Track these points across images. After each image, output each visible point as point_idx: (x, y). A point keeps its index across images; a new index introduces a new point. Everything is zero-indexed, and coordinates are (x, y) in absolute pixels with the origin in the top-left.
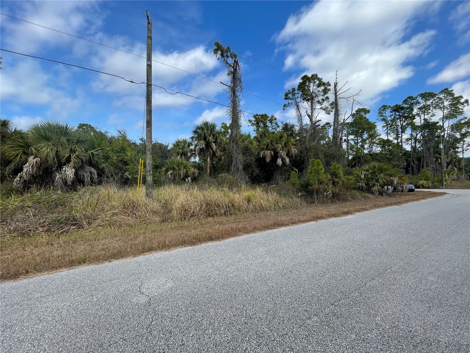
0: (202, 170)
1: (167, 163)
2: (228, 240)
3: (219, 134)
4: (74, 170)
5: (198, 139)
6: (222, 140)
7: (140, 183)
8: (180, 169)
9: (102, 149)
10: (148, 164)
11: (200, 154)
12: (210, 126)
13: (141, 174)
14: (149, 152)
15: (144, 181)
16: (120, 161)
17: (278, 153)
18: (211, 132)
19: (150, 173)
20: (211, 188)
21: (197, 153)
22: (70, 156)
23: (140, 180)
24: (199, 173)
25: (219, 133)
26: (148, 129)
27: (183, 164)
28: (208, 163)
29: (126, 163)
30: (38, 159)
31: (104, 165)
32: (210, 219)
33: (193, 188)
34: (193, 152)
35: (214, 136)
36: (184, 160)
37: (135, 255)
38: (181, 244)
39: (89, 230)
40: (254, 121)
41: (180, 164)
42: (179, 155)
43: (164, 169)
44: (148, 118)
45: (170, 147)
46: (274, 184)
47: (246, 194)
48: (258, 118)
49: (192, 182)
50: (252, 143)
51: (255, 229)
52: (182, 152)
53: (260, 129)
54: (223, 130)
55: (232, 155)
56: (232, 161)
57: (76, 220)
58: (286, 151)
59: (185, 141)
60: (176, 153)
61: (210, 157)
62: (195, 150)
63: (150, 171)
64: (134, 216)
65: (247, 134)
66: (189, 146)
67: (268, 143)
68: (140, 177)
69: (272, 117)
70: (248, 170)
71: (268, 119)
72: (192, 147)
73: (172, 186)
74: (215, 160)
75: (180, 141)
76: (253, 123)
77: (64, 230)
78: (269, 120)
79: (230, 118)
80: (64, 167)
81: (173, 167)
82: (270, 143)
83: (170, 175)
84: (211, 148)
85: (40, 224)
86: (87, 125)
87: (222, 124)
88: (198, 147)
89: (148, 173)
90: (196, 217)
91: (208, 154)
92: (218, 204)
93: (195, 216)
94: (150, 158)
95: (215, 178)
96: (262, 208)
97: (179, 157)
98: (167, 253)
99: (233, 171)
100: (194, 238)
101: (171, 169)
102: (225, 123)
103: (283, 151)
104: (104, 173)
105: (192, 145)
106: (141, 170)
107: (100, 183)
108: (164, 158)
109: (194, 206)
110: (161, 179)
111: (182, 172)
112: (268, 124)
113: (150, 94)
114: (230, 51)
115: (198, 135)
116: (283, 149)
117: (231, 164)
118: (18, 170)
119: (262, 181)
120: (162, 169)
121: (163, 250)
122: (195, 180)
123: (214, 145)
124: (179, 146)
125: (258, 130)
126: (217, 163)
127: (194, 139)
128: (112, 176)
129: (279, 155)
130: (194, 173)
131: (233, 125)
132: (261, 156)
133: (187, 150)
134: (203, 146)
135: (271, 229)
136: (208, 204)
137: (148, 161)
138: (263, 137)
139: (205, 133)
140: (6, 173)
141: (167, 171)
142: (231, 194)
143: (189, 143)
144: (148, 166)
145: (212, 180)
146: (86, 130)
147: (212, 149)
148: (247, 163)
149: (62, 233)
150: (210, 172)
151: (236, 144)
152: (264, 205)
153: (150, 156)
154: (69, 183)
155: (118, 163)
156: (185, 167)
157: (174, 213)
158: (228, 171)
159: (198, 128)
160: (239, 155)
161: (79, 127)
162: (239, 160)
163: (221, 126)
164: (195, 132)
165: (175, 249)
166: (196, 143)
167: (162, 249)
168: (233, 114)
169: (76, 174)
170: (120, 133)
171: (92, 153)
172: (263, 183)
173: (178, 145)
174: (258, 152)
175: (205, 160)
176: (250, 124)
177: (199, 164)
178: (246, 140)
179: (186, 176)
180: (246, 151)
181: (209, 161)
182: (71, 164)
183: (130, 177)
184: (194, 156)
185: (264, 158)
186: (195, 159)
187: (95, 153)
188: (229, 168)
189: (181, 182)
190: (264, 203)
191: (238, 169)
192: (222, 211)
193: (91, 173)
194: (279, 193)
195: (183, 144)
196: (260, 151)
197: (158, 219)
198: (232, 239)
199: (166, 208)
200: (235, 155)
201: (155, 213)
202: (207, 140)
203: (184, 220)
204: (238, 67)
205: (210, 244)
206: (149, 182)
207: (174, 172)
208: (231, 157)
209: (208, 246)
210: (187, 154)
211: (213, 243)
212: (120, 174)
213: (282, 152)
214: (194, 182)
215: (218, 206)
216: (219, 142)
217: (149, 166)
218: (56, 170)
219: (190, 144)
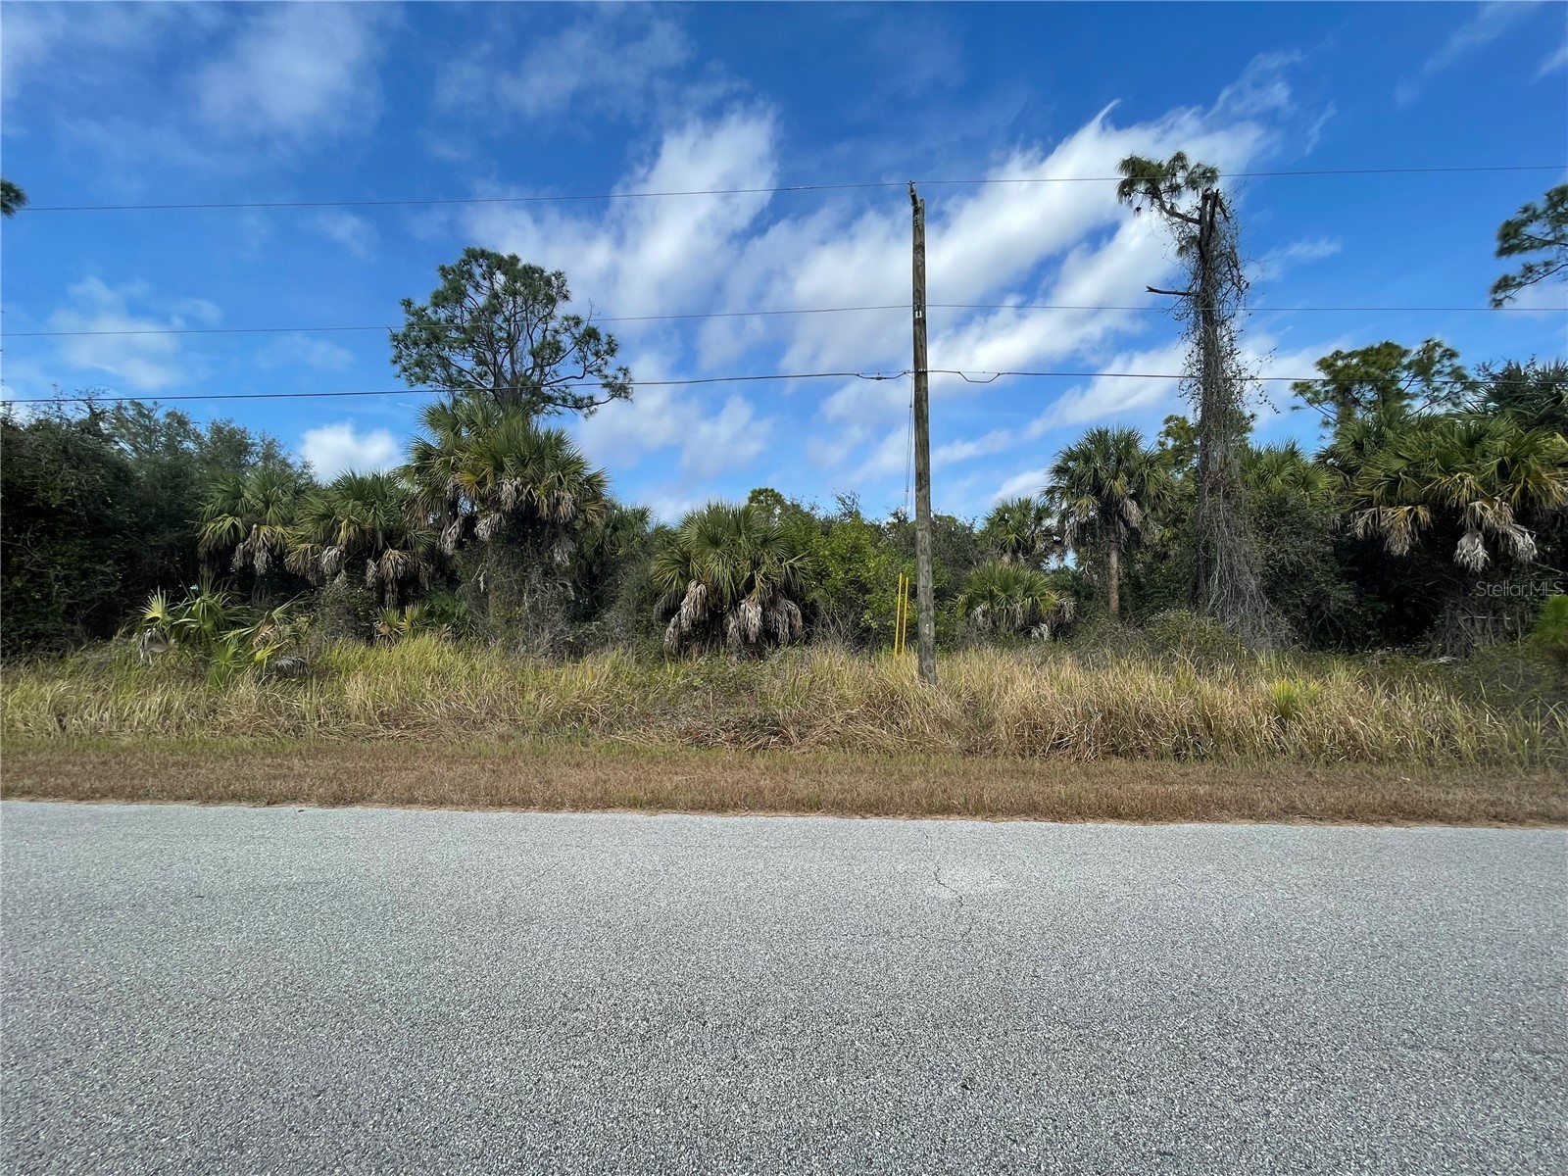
0: (1089, 597)
1: (969, 581)
2: (1173, 826)
3: (1151, 466)
4: (759, 608)
5: (1072, 493)
6: (1167, 486)
7: (900, 642)
8: (1011, 596)
9: (809, 555)
10: (922, 589)
11: (1078, 543)
12: (1117, 442)
13: (902, 618)
14: (925, 557)
15: (913, 634)
16: (851, 583)
17: (1459, 511)
18: (1119, 461)
19: (928, 615)
20: (1124, 664)
21: (1067, 540)
22: (752, 576)
23: (900, 632)
24: (1078, 608)
25: (1150, 461)
26: (920, 494)
27: (1021, 582)
28: (1113, 572)
29: (864, 589)
30: (702, 587)
31: (815, 595)
32: (1118, 763)
33: (1058, 661)
34: (1055, 538)
35: (1130, 475)
36: (1022, 568)
37: (913, 816)
38: (1024, 812)
39: (803, 750)
40: (1325, 383)
41: (1012, 581)
42: (1006, 552)
43: (962, 598)
44: (919, 465)
45: (979, 527)
46: (1443, 654)
47: (1278, 687)
48: (1347, 366)
49: (1055, 640)
50: (1307, 483)
51: (1287, 812)
52: (1017, 541)
53: (1359, 414)
54: (1170, 443)
55: (1207, 542)
56: (1209, 562)
57: (777, 725)
58: (1508, 500)
59: (1025, 506)
60: (997, 547)
61: (1119, 550)
62: (1061, 532)
63: (928, 609)
64: (895, 727)
65: (1282, 450)
66: (1041, 519)
67: (1397, 472)
68: (901, 624)
69: (1430, 348)
70: (1289, 592)
71: (1405, 361)
72: (1051, 522)
73: (990, 651)
74: (1141, 561)
75: (1011, 506)
76: (1316, 393)
77: (759, 742)
78: (1408, 367)
79: (1193, 407)
80: (743, 601)
81: (991, 592)
82: (1405, 473)
83: (981, 617)
84: (1121, 517)
85: (720, 725)
86: (767, 490)
87: (1167, 421)
88: (1072, 520)
89: (924, 613)
90: (1069, 750)
91: (1111, 541)
92: (1148, 716)
93: (1067, 747)
94: (927, 571)
95: (1140, 626)
96: (1355, 748)
97: (1006, 559)
98: (988, 825)
99: (1217, 600)
100: (1063, 803)
101: (984, 598)
102: (1181, 416)
103: (1491, 501)
104: (816, 615)
105: (1050, 516)
106: (902, 606)
107: (808, 640)
108: (961, 566)
109: (1061, 717)
110: (955, 631)
111: (1020, 606)
112: (1402, 385)
113: (924, 398)
114: (1184, 167)
115: (1071, 478)
116: (1488, 491)
117: (1208, 575)
118: (672, 610)
119: (1369, 637)
120: (956, 598)
121: (979, 818)
122: (1065, 634)
123: (1132, 507)
124: (1007, 521)
125: (1345, 418)
126: (1150, 569)
127: (1057, 495)
128: (833, 621)
129: (1467, 518)
130: (1059, 610)
131: (1210, 430)
132: (1360, 532)
133: (1033, 533)
134: (1092, 514)
135: (1369, 822)
136: (1109, 715)
137: (922, 582)
138: (1367, 447)
139: (1096, 470)
140: (653, 618)
141: (970, 605)
142: (1206, 687)
143: (1038, 510)
144: (922, 594)
145: (1130, 632)
146: (764, 504)
147: (1126, 523)
148: (1283, 567)
149: (757, 748)
150: (1121, 606)
151: (1227, 496)
152: (1362, 738)
153: (927, 569)
154: (752, 639)
155: (847, 587)
156: (1028, 590)
157: (1000, 731)
158: (1195, 598)
159: (1071, 456)
160: (1244, 539)
161: (751, 500)
162: (1245, 556)
163: (1164, 428)
164: (1060, 471)
165: (1007, 821)
166: (1064, 506)
167: (976, 815)
168: (1205, 389)
169: (764, 617)
170: (844, 503)
171: (792, 567)
172: (1378, 643)
173: (1002, 518)
174: (1342, 516)
175: (1101, 564)
176: (1301, 401)
177: (1076, 577)
178: (1278, 473)
179: (1034, 619)
180: (1276, 517)
181: (1115, 566)
182: (755, 595)
183: (874, 625)
184: (1058, 550)
185: (1376, 540)
186: (1063, 560)
187: (797, 565)
188: (1196, 588)
189: (1015, 638)
190: (1368, 729)
191: (1238, 593)
192: (1166, 744)
193: (789, 614)
194: (1467, 692)
195: (1017, 516)
196: (1354, 510)
197: (954, 744)
198: (1189, 825)
199: (975, 716)
200: (1222, 540)
201: (947, 725)
202: (1105, 492)
203: (1031, 755)
204: (1219, 217)
205: (1112, 826)
206: (926, 639)
207: (992, 607)
208: (1206, 549)
209: (1106, 829)
210: (1034, 547)
211: (1123, 827)
212: (851, 617)
213: (1484, 508)
214: (1060, 640)
215: (1149, 723)
216: (1153, 494)
217: (926, 594)
218: (729, 610)
219: (1042, 514)
